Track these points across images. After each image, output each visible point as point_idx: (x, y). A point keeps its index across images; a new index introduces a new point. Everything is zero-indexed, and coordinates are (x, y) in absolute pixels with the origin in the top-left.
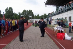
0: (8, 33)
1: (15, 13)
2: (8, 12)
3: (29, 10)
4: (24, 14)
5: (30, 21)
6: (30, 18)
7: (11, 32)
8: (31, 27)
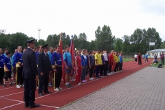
0: (84, 81)
1: (116, 38)
2: (100, 36)
3: (149, 29)
4: (136, 39)
5: (151, 54)
6: (152, 48)
7: (92, 79)
8: (149, 67)
